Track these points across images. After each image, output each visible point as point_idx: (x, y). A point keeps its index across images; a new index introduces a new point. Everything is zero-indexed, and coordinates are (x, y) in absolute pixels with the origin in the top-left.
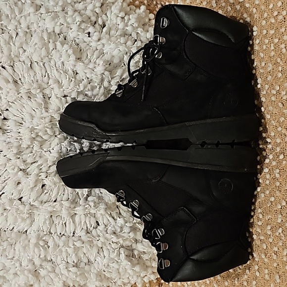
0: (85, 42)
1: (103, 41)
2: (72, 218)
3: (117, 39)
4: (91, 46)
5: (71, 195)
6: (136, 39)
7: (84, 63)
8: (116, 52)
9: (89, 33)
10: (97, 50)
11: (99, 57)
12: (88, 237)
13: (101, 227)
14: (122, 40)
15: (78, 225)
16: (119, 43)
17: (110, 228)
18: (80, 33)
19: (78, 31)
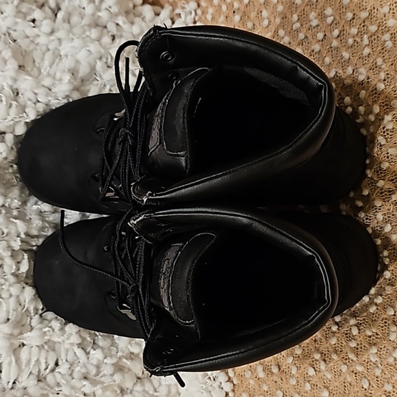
0: (27, 37)
1: (61, 34)
2: (14, 355)
3: (84, 32)
4: (38, 44)
5: (15, 313)
7: (30, 75)
8: (82, 55)
9: (34, 21)
10: (48, 50)
11: (53, 64)
12: (41, 388)
13: (63, 368)
14: (94, 33)
15: (26, 366)
16: (88, 39)
17: (78, 369)
18: (20, 20)
19: (15, 16)
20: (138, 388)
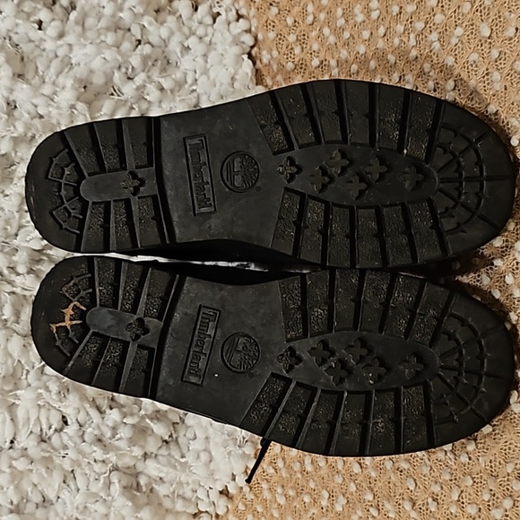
0: (31, 41)
1: (70, 39)
2: (10, 411)
3: (100, 35)
4: (44, 50)
6: (140, 38)
7: (30, 84)
8: (97, 63)
9: (40, 23)
10: (57, 56)
11: (61, 73)
12: (43, 450)
13: (72, 429)
14: (110, 38)
15: (23, 426)
16: (103, 45)
17: (90, 430)
18: (20, 21)
19: (16, 17)
20: (164, 452)
